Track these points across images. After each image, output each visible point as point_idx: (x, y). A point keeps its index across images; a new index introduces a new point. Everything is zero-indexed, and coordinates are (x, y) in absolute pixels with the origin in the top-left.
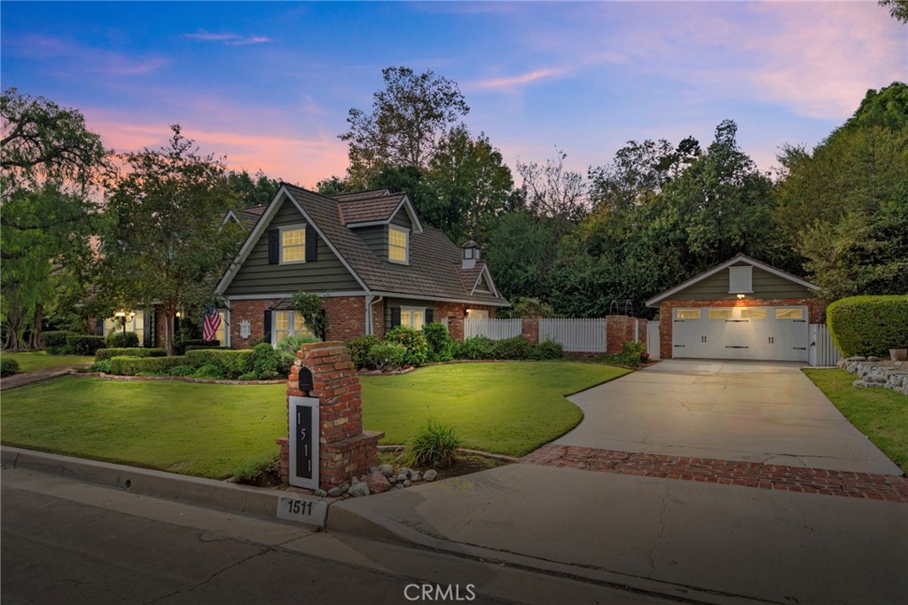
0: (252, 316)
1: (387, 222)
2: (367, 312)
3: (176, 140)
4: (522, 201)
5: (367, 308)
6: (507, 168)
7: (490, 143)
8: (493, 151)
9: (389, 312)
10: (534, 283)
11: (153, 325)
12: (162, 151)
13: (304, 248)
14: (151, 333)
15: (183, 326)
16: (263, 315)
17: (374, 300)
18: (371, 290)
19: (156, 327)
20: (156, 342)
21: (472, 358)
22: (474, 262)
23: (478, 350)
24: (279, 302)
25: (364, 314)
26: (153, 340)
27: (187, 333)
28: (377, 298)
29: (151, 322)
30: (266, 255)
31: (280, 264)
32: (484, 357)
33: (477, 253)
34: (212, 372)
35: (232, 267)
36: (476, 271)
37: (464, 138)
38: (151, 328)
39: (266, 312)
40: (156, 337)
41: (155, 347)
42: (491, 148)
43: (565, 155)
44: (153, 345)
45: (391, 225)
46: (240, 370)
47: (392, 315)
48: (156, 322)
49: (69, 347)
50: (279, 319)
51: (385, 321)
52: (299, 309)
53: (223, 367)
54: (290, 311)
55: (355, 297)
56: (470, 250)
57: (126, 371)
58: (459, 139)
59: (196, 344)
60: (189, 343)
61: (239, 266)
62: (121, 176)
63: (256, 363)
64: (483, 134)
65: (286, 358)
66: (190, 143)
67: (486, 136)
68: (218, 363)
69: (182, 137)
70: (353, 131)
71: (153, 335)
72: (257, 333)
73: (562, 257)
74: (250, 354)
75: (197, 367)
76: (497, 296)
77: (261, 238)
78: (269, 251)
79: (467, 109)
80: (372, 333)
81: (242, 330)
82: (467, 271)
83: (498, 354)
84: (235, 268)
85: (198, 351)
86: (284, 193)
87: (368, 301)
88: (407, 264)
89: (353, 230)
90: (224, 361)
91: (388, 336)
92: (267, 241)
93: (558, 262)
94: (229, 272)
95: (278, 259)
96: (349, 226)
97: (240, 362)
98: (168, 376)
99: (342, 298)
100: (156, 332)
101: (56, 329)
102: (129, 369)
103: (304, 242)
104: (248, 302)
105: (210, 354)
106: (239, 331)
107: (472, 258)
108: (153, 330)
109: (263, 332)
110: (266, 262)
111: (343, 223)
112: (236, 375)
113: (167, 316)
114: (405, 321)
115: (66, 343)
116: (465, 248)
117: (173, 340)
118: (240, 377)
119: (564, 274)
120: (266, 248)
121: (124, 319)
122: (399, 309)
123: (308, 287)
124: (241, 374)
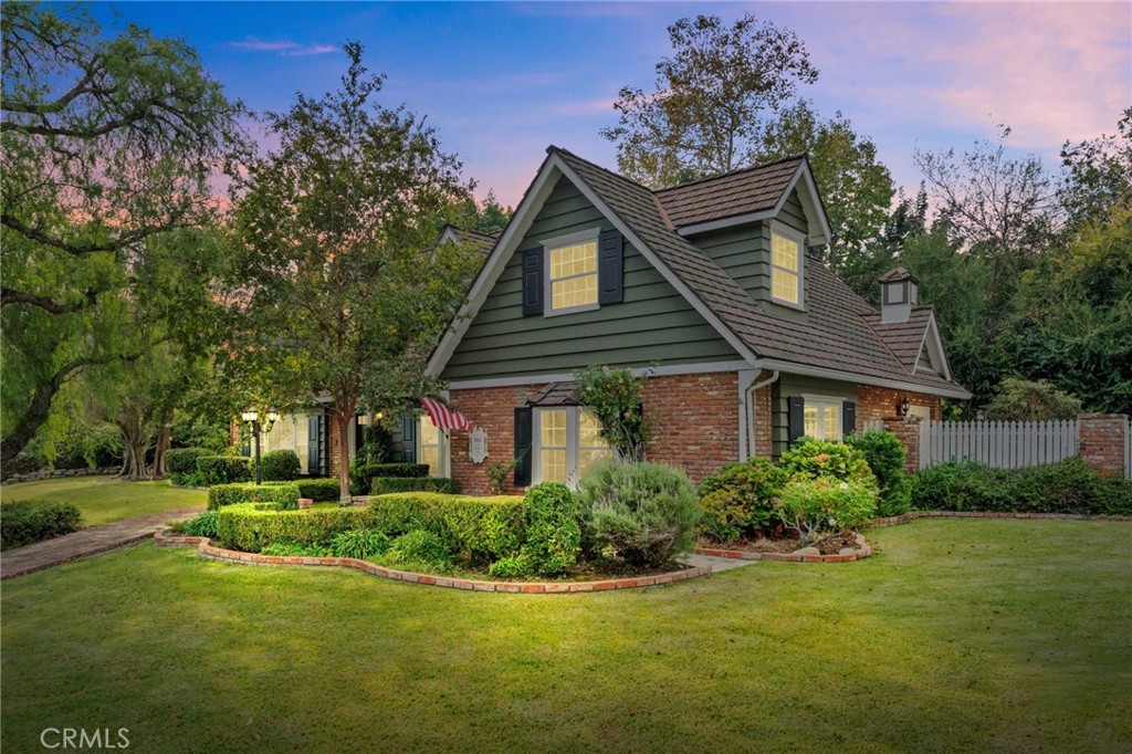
0: (491, 419)
1: (774, 213)
2: (742, 408)
3: (354, 75)
4: (917, 221)
5: (742, 396)
6: (883, 169)
7: (853, 128)
8: (857, 141)
9: (784, 407)
10: (965, 359)
11: (323, 439)
12: (327, 100)
13: (595, 277)
14: (320, 451)
15: (370, 439)
16: (512, 418)
17: (759, 379)
18: (760, 357)
19: (327, 442)
20: (327, 468)
21: (954, 508)
22: (908, 308)
23: (968, 490)
24: (545, 390)
25: (736, 411)
26: (323, 463)
27: (377, 452)
28: (767, 373)
29: (320, 433)
30: (518, 299)
31: (547, 313)
32: (985, 505)
33: (913, 289)
34: (425, 551)
35: (456, 324)
36: (914, 327)
37: (807, 123)
38: (320, 442)
39: (518, 411)
40: (327, 459)
41: (327, 476)
42: (853, 138)
43: (1008, 130)
44: (323, 472)
45: (774, 224)
46: (494, 549)
47: (789, 414)
48: (327, 434)
49: (200, 474)
50: (547, 424)
51: (776, 427)
52: (593, 403)
53: (450, 536)
54: (569, 408)
55: (711, 374)
56: (901, 286)
57: (245, 540)
58: (798, 127)
59: (391, 472)
60: (378, 472)
61: (468, 322)
62: (259, 157)
63: (533, 532)
64: (839, 114)
65: (606, 521)
66: (379, 81)
67: (844, 117)
68: (437, 526)
69: (363, 70)
70: (625, 126)
71: (323, 455)
72: (500, 451)
73: (1027, 309)
74: (517, 508)
75: (395, 534)
76: (949, 378)
77: (508, 267)
78: (523, 291)
79: (814, 74)
80: (753, 455)
81: (473, 445)
82: (896, 328)
83: (1023, 500)
84: (461, 327)
85: (395, 495)
86: (556, 168)
87: (744, 381)
88: (802, 308)
89: (692, 239)
90: (452, 523)
91: (789, 461)
92: (518, 273)
93: (1018, 317)
94: (449, 334)
95: (541, 305)
96: (684, 232)
97: (493, 528)
98: (330, 557)
99: (682, 377)
100: (327, 451)
101: (185, 446)
102: (250, 535)
103: (595, 267)
104: (484, 392)
105: (420, 506)
106: (467, 449)
107: (905, 301)
108: (323, 447)
109: (511, 451)
110: (519, 312)
111: (671, 227)
112: (481, 560)
113: (341, 420)
114: (811, 430)
115: (196, 468)
116: (887, 283)
117: (352, 464)
118: (492, 567)
119: (1030, 340)
120: (518, 285)
121: (257, 425)
122: (801, 401)
123: (611, 358)
124: (494, 559)
